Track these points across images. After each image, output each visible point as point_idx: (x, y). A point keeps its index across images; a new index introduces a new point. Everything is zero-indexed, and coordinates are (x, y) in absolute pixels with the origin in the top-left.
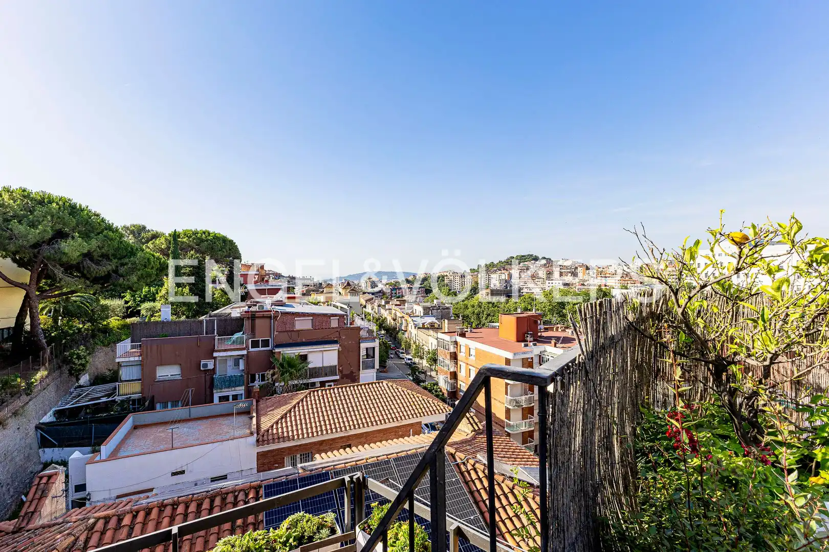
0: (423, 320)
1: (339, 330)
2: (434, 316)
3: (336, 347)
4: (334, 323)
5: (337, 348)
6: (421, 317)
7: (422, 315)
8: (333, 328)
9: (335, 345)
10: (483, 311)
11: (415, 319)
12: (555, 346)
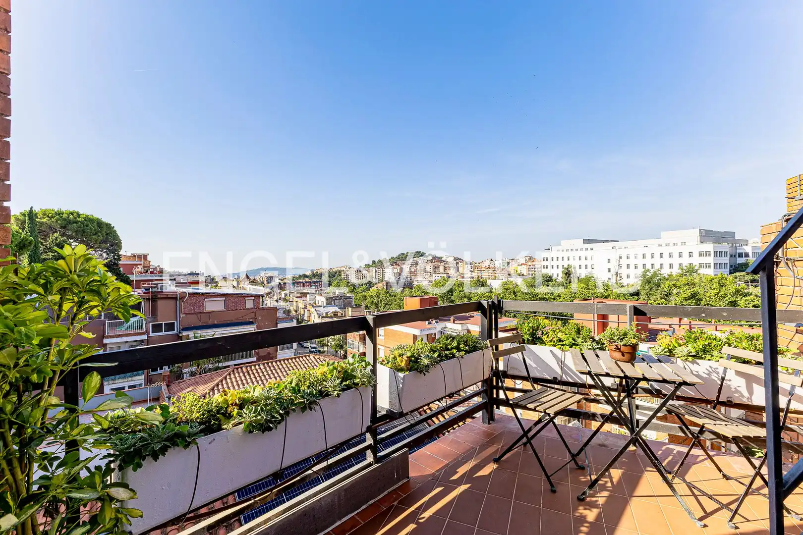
0: (327, 310)
1: (254, 310)
2: (337, 306)
4: (250, 304)
7: (325, 305)
8: (248, 309)
9: (251, 326)
10: (381, 301)
11: (318, 309)
12: (454, 323)
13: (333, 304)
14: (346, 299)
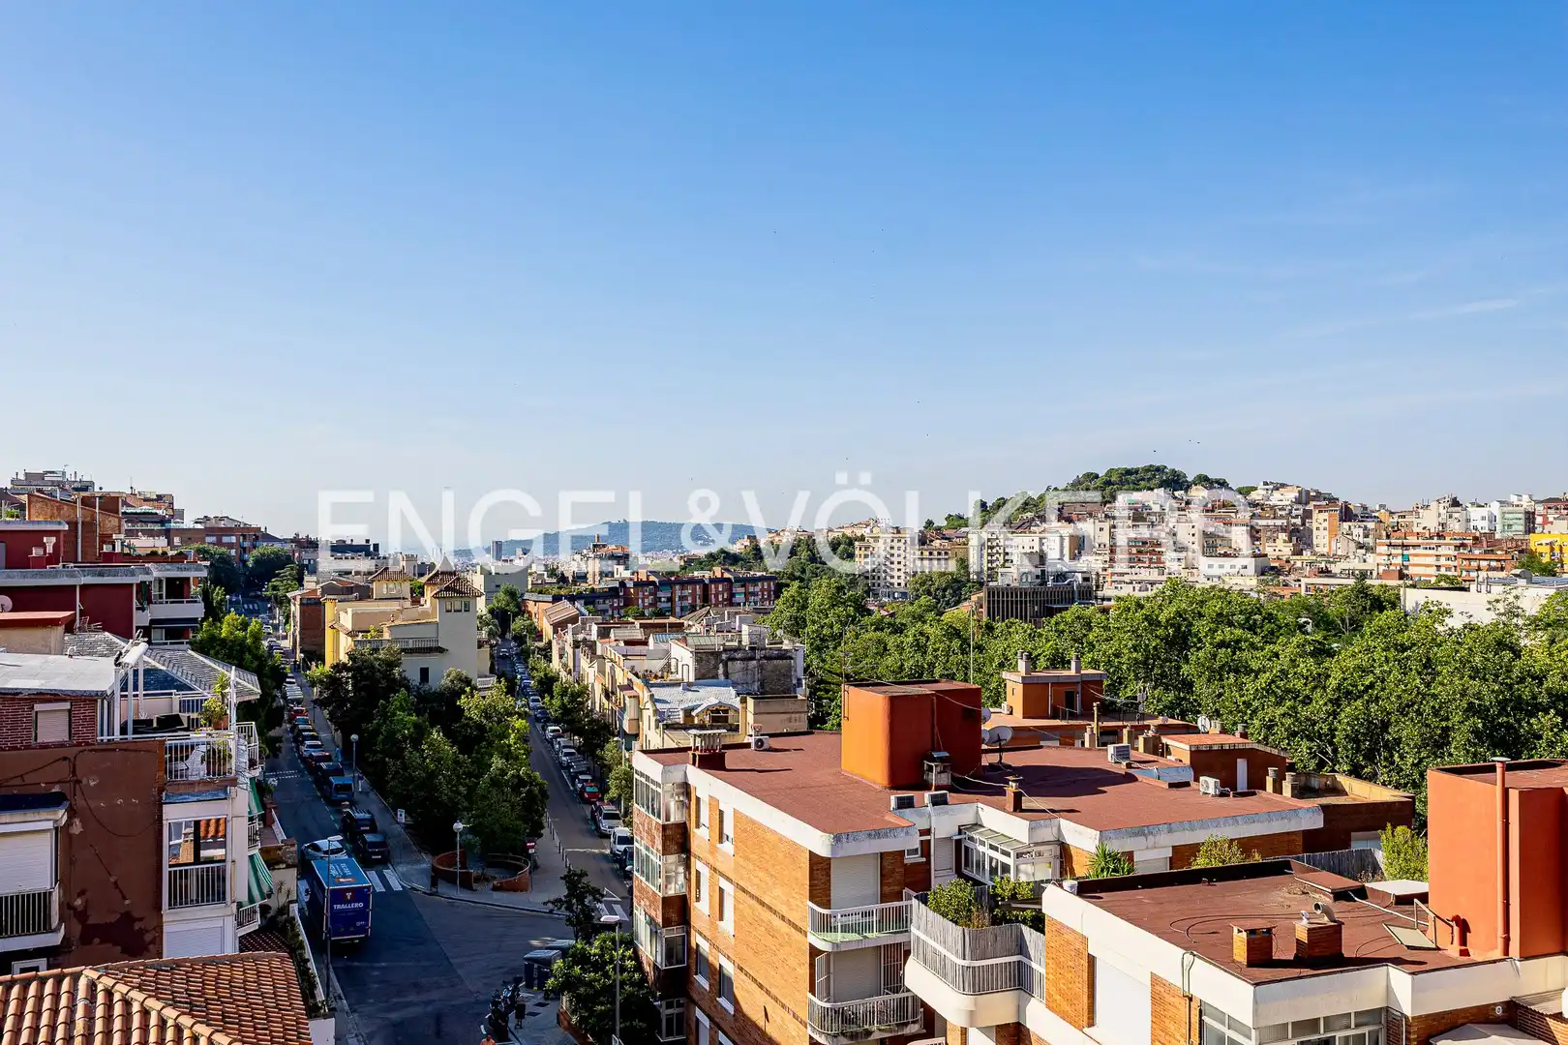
0: (690, 699)
1: (71, 752)
2: (734, 685)
3: (47, 820)
4: (52, 728)
5: (50, 825)
6: (688, 687)
7: (692, 679)
8: (45, 746)
9: (44, 814)
11: (658, 693)
12: (1018, 807)
13: (722, 678)
14: (769, 658)
